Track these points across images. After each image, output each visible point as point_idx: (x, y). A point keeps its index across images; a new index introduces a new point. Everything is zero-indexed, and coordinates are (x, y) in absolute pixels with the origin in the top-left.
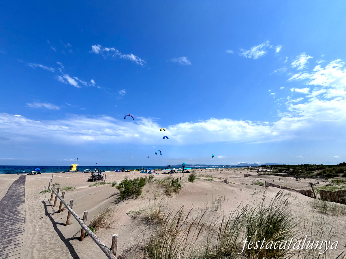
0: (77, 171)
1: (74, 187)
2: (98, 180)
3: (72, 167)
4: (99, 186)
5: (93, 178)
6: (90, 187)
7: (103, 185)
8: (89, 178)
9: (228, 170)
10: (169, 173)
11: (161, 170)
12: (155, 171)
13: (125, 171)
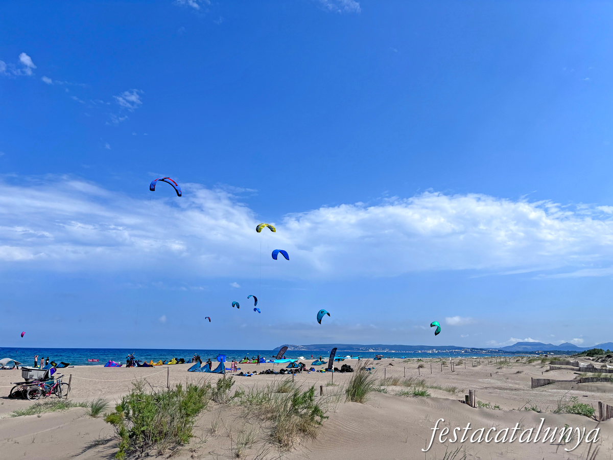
2: (44, 393)
4: (47, 414)
5: (28, 388)
6: (16, 416)
7: (60, 410)
8: (15, 387)
9: (479, 363)
10: (285, 371)
11: (257, 361)
12: (236, 365)
13: (136, 365)
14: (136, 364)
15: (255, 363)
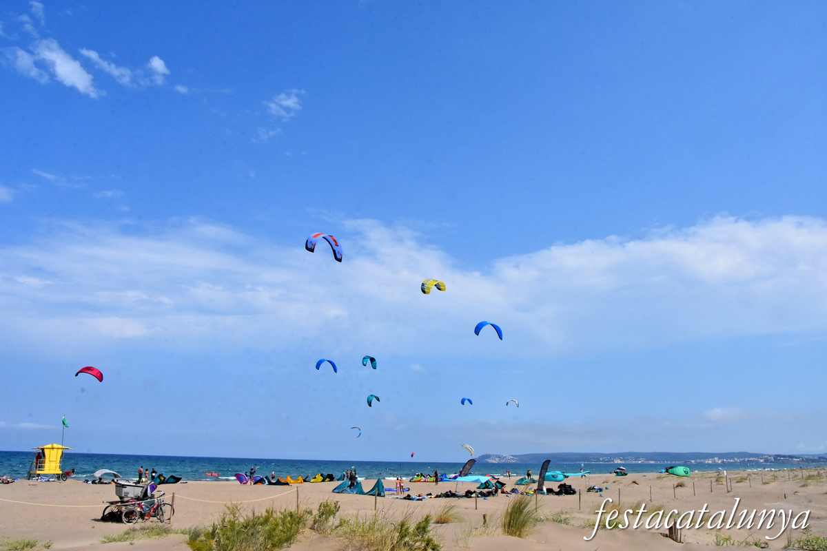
0: (64, 476)
1: (44, 543)
2: (142, 516)
3: (44, 456)
4: (141, 541)
5: (124, 508)
6: (106, 542)
7: (157, 537)
8: (108, 507)
9: (775, 478)
10: (472, 493)
11: (434, 479)
12: (402, 484)
13: (267, 483)
14: (266, 481)
15: (433, 482)
